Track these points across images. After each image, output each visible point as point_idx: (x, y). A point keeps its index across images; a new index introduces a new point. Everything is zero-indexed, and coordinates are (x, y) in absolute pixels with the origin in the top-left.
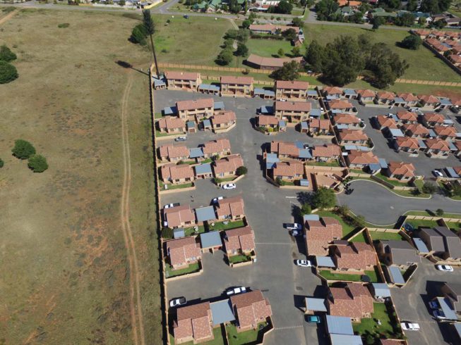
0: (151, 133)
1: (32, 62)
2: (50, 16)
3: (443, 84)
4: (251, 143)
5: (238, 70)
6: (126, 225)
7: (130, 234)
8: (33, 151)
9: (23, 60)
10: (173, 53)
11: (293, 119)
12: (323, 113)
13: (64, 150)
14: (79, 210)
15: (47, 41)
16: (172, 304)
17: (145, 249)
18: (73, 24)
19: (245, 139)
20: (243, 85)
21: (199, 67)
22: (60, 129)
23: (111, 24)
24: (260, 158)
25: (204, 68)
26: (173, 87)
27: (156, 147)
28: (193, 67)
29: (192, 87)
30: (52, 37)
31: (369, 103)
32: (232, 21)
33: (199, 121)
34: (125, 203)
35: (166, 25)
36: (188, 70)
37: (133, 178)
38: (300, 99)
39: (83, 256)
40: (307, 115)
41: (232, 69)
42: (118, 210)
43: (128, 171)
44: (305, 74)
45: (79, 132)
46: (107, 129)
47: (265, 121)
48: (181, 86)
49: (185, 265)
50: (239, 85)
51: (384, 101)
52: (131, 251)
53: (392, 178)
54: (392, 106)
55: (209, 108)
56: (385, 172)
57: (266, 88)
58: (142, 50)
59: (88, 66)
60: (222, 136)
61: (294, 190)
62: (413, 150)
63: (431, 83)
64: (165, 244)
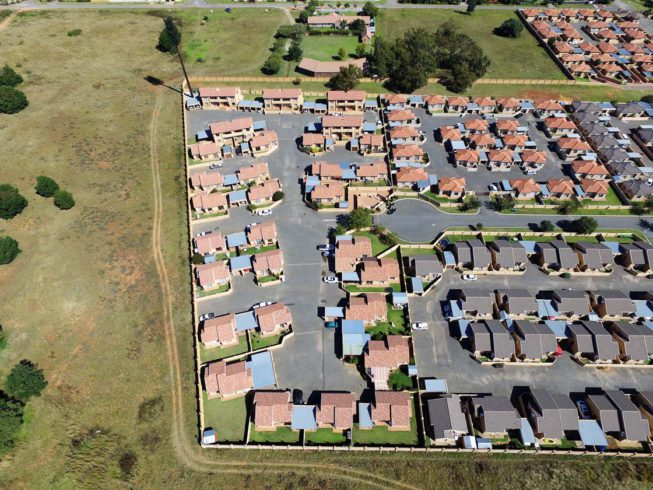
0: (183, 161)
1: (42, 84)
2: (56, 20)
3: (534, 82)
4: (294, 166)
5: (288, 80)
6: (158, 255)
7: (163, 263)
8: (56, 187)
9: (31, 83)
10: (210, 62)
11: (344, 136)
12: (380, 127)
13: (89, 185)
14: (111, 244)
15: (56, 55)
16: (201, 319)
17: (177, 275)
18: (86, 29)
19: (287, 162)
20: (289, 99)
21: (240, 79)
22: (83, 162)
23: (132, 27)
24: (301, 181)
25: (247, 79)
26: (208, 106)
27: (188, 177)
28: (233, 79)
29: (231, 104)
30: (63, 49)
31: (439, 112)
32: (287, 12)
33: (237, 144)
34: (157, 234)
35: (203, 24)
36: (228, 84)
37: (164, 211)
38: (357, 112)
39: (117, 284)
40: (359, 131)
41: (281, 79)
42: (149, 241)
43: (158, 203)
44: (368, 80)
45: (104, 164)
46: (134, 161)
47: (310, 140)
48: (218, 104)
49: (215, 286)
50: (285, 99)
51: (456, 108)
52: (164, 277)
53: (441, 195)
54: (464, 115)
55: (248, 129)
56: (435, 189)
57: (318, 101)
58: (172, 61)
59: (109, 85)
60: (260, 160)
61: (333, 213)
62: (472, 163)
63: (521, 82)
64: (195, 269)
